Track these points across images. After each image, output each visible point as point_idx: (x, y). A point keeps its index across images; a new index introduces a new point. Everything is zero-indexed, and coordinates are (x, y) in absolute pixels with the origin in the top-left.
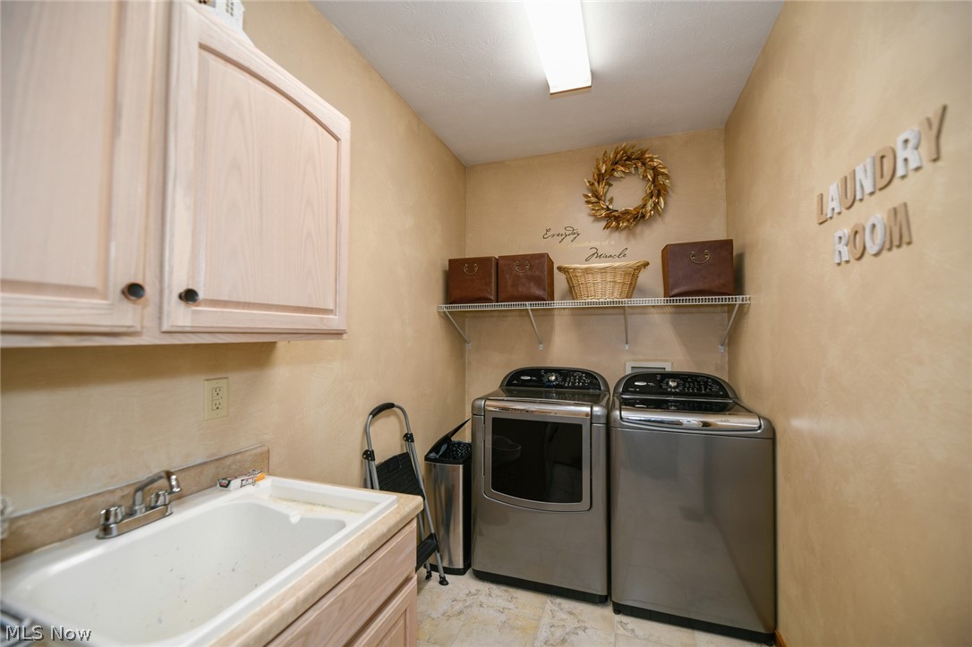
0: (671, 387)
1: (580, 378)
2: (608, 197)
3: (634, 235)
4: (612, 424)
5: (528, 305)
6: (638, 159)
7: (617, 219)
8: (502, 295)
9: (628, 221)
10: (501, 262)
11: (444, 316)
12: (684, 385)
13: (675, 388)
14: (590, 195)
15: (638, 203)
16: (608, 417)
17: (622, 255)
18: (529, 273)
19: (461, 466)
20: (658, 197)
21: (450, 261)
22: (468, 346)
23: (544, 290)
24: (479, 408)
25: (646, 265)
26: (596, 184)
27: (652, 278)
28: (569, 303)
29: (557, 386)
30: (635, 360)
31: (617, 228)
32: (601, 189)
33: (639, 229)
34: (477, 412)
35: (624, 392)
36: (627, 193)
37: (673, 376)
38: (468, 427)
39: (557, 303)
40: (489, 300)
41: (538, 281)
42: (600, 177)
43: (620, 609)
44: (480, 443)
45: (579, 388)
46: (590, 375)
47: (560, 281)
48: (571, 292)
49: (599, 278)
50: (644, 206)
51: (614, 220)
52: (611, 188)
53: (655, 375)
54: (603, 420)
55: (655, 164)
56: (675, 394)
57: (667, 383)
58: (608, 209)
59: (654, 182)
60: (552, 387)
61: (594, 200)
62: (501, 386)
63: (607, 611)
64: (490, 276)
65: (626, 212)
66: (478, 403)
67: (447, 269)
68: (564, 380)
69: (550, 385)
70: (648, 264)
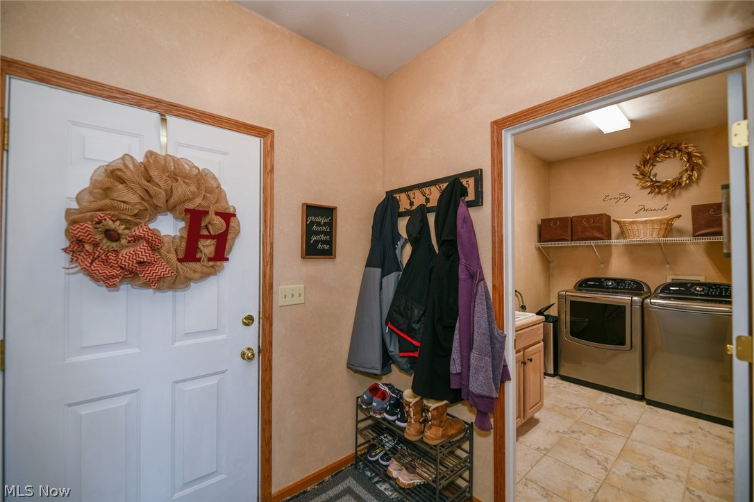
0: (698, 291)
1: (630, 284)
2: (653, 173)
3: (674, 196)
4: (645, 306)
5: (592, 243)
6: (676, 148)
7: (659, 187)
8: (574, 237)
9: (668, 188)
10: (574, 219)
11: (539, 249)
12: (709, 290)
13: (701, 291)
14: (638, 174)
15: (677, 175)
16: (643, 302)
17: (665, 208)
18: (592, 225)
19: (552, 324)
20: (692, 171)
21: (542, 220)
22: (552, 265)
23: (603, 234)
24: (562, 295)
25: (679, 216)
26: (642, 167)
27: (686, 223)
28: (622, 241)
29: (613, 288)
30: (674, 275)
31: (659, 192)
32: (646, 169)
33: (677, 192)
34: (560, 297)
35: (660, 293)
36: (667, 170)
37: (701, 285)
38: (555, 307)
39: (613, 241)
40: (568, 240)
41: (599, 229)
42: (645, 162)
43: (650, 403)
44: (563, 316)
45: (628, 289)
46: (636, 282)
47: (615, 229)
48: (622, 234)
49: (641, 226)
50: (681, 178)
51: (657, 188)
52: (655, 167)
53: (686, 284)
54: (639, 304)
55: (690, 150)
56: (701, 295)
57: (695, 289)
58: (652, 181)
59: (688, 161)
60: (610, 288)
61: (641, 177)
62: (574, 287)
63: (643, 404)
64: (568, 227)
65: (667, 182)
66: (562, 293)
67: (540, 223)
68: (618, 285)
69: (608, 287)
70: (680, 216)
